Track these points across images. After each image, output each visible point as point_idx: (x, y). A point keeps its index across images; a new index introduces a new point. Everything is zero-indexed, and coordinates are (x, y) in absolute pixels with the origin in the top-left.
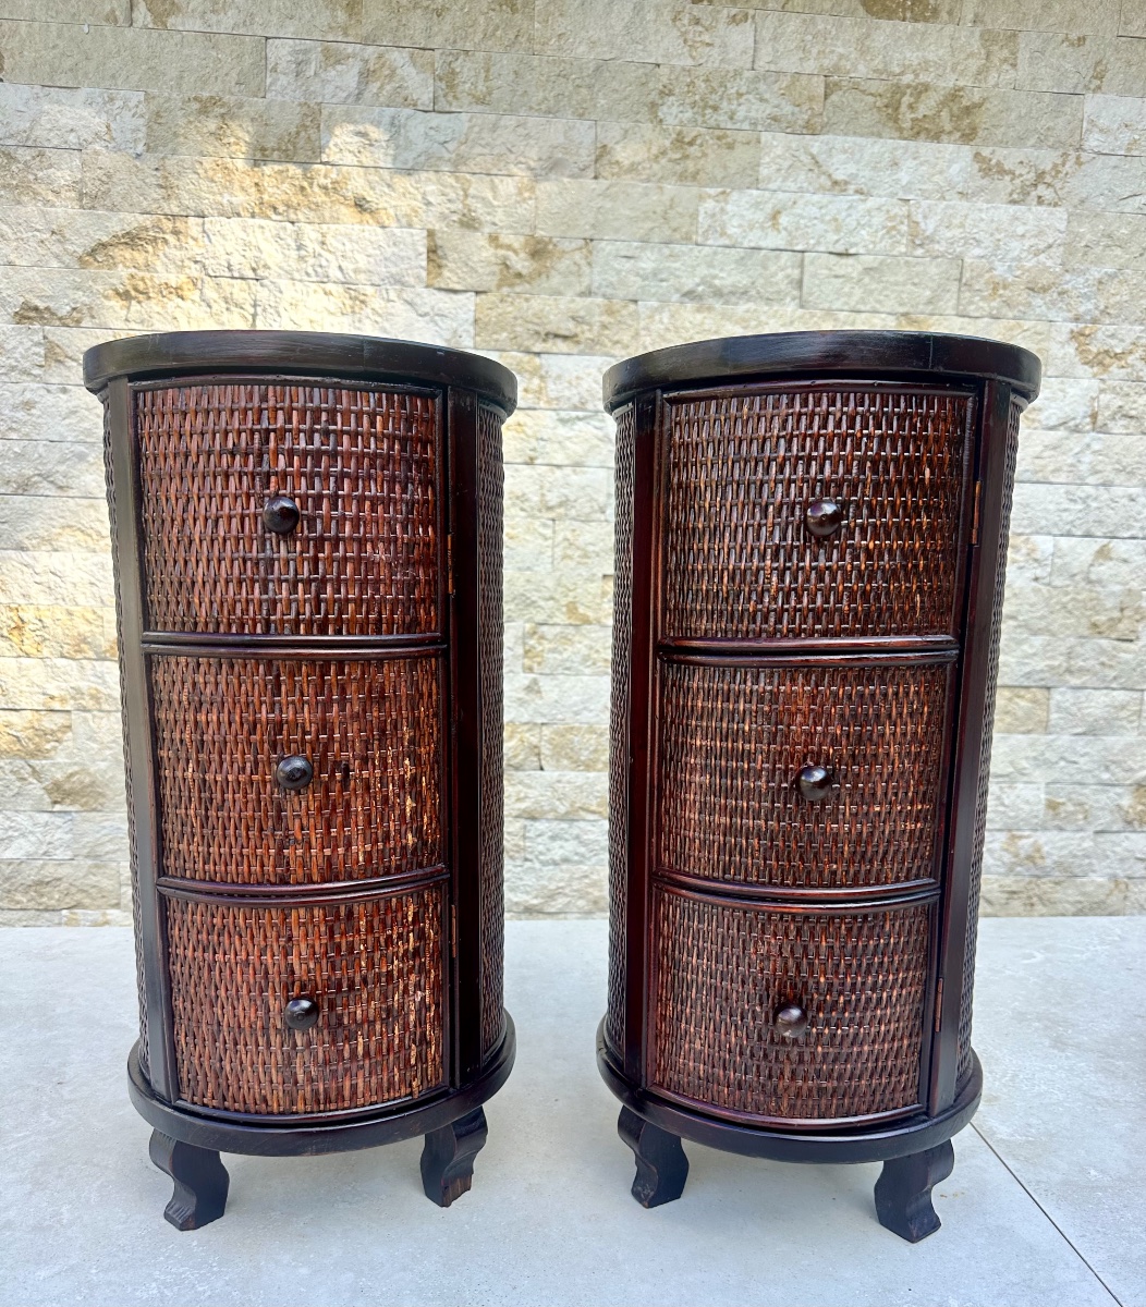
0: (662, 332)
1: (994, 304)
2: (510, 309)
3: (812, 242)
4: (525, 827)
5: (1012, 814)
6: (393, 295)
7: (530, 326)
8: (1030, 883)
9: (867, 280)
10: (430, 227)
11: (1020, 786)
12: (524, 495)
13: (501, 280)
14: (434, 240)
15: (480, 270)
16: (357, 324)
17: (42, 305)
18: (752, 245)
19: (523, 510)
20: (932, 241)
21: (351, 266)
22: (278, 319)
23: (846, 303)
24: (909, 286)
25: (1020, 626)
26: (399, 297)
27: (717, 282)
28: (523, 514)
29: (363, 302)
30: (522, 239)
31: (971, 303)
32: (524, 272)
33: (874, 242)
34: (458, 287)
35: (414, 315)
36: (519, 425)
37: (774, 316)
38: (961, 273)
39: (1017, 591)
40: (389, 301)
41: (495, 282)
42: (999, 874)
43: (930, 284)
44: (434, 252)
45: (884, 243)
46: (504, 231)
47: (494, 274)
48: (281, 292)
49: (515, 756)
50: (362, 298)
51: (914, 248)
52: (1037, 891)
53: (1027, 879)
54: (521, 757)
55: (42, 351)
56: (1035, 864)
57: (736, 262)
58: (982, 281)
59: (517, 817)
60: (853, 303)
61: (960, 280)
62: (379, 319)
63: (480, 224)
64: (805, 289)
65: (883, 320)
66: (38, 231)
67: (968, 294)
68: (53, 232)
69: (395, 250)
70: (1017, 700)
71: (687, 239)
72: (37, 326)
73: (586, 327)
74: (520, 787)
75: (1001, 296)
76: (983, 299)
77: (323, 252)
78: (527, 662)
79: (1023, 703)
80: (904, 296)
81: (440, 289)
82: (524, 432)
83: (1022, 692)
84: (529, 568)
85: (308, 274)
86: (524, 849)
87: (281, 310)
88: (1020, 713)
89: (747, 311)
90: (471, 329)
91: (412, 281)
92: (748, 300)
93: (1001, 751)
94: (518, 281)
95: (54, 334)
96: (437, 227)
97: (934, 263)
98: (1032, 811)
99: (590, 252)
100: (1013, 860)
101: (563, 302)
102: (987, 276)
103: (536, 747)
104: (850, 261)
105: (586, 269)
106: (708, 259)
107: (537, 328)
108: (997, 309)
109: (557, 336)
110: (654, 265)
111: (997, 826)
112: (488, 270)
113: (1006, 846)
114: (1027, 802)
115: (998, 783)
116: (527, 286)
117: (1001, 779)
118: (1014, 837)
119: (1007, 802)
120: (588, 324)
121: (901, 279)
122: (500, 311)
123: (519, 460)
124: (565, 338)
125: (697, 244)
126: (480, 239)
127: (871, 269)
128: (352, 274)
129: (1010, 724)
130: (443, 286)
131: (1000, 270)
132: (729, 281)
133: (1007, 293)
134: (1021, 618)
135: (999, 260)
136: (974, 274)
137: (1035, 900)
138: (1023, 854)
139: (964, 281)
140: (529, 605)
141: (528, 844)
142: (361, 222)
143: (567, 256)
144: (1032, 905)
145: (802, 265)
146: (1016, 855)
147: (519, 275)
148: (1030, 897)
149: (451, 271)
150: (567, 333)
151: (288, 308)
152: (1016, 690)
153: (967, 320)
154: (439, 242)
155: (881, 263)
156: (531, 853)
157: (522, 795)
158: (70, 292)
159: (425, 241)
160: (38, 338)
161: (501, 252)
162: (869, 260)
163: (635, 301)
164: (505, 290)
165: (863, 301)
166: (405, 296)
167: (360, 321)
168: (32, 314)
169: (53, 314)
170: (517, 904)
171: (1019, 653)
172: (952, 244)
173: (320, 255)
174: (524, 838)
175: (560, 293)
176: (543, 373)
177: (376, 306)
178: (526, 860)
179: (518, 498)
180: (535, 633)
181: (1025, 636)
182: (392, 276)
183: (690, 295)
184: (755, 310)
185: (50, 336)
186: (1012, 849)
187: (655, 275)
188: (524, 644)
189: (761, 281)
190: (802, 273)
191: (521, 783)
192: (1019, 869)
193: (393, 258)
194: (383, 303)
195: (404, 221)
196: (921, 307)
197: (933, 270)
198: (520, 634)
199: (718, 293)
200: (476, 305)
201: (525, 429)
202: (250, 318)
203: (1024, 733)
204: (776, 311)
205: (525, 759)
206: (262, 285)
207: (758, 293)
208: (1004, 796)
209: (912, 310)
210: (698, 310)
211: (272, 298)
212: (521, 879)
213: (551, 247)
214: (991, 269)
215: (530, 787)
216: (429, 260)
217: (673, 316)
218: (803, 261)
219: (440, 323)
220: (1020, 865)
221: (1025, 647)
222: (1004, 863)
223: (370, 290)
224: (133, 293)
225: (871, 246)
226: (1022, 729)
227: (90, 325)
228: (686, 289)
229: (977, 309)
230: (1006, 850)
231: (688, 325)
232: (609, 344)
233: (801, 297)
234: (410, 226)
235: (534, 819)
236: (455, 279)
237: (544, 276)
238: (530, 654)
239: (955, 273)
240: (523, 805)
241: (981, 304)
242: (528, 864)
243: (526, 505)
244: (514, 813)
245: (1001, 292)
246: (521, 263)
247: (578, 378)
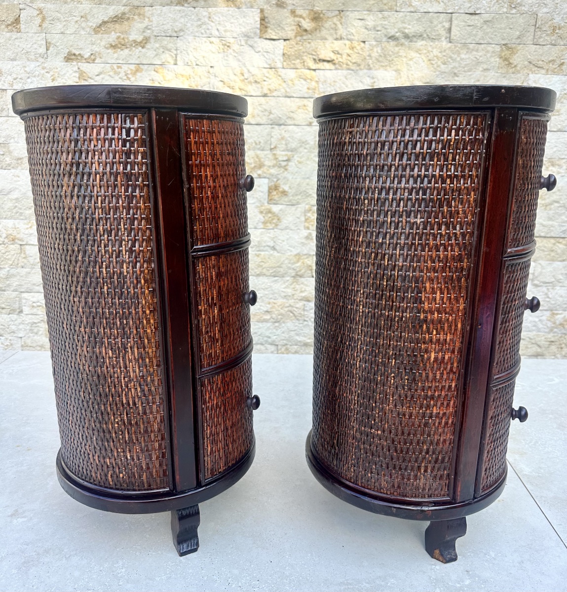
0: (377, 57)
1: (552, 38)
2: (301, 48)
3: (457, 8)
4: (304, 305)
5: (553, 302)
6: (243, 43)
7: (311, 56)
8: (561, 337)
9: (485, 27)
10: (261, 7)
11: (558, 288)
12: (306, 141)
13: (296, 33)
14: (263, 14)
15: (286, 29)
16: (226, 58)
17: (77, 53)
18: (425, 11)
19: (305, 148)
20: (521, 5)
21: (224, 29)
22: (188, 56)
23: (474, 40)
24: (508, 30)
25: (561, 207)
26: (246, 43)
27: (406, 31)
28: (306, 151)
29: (228, 46)
30: (307, 12)
31: (540, 37)
32: (308, 29)
33: (490, 7)
34: (275, 37)
35: (253, 52)
36: (305, 106)
37: (436, 47)
38: (536, 22)
39: (560, 188)
40: (241, 45)
41: (294, 34)
42: (545, 332)
43: (519, 28)
44: (264, 20)
45: (495, 7)
46: (298, 8)
47: (293, 30)
48: (189, 43)
49: (300, 271)
50: (228, 44)
51: (511, 10)
52: (564, 341)
53: (560, 335)
54: (303, 271)
55: (77, 75)
56: (564, 327)
57: (417, 20)
58: (547, 26)
59: (300, 300)
60: (477, 40)
61: (535, 26)
62: (236, 55)
63: (286, 5)
64: (452, 33)
65: (493, 48)
66: (75, 16)
67: (539, 33)
68: (82, 17)
69: (245, 20)
70: (558, 244)
71: (391, 9)
72: (75, 63)
73: (339, 56)
74: (302, 286)
75: (557, 33)
76: (547, 35)
77: (210, 22)
78: (307, 224)
79: (561, 246)
80: (505, 35)
81: (266, 39)
82: (307, 109)
83: (561, 240)
84: (308, 178)
85: (202, 33)
86: (304, 315)
87: (189, 52)
88: (559, 251)
89: (422, 45)
90: (281, 58)
91: (252, 35)
92: (423, 40)
93: (549, 270)
94: (305, 33)
95: (83, 67)
96: (265, 7)
97: (522, 17)
98: (564, 301)
99: (341, 17)
100: (553, 325)
101: (328, 44)
102: (550, 23)
103: (310, 266)
104: (477, 17)
105: (340, 26)
106: (402, 19)
107: (314, 57)
108: (555, 40)
109: (324, 61)
110: (373, 23)
111: (545, 308)
112: (290, 28)
113: (549, 319)
114: (561, 296)
115: (546, 286)
116: (310, 36)
117: (548, 285)
118: (553, 314)
119: (550, 296)
120: (341, 55)
121: (503, 26)
122: (296, 49)
123: (304, 124)
124: (328, 61)
125: (396, 11)
126: (286, 12)
127: (487, 21)
128: (223, 33)
129: (554, 256)
130: (268, 37)
131: (557, 20)
132: (412, 30)
133: (561, 32)
134: (561, 202)
135: (557, 15)
136: (543, 22)
137: (563, 345)
138: (558, 322)
139: (537, 26)
140: (308, 196)
141: (306, 313)
142: (227, 6)
143: (330, 20)
144: (562, 348)
145: (451, 21)
146: (554, 323)
147: (306, 30)
148: (561, 344)
149: (271, 29)
150: (329, 59)
151: (193, 51)
152: (558, 239)
153: (538, 46)
154: (266, 15)
155: (493, 18)
156: (307, 317)
157: (303, 289)
158: (90, 46)
159: (259, 15)
160: (76, 69)
161: (297, 19)
162: (486, 17)
163: (364, 42)
164: (298, 38)
165: (483, 38)
166: (249, 43)
167: (227, 56)
168: (73, 57)
169: (82, 57)
170: (300, 342)
171: (560, 220)
172: (532, 6)
173: (208, 24)
174: (304, 310)
175: (326, 39)
176: (317, 79)
177: (235, 49)
178: (305, 321)
179: (303, 143)
180: (310, 210)
181: (564, 211)
182: (243, 33)
183: (392, 38)
184: (426, 45)
185: (81, 68)
186: (552, 320)
187: (375, 28)
188: (305, 215)
189: (430, 30)
190: (451, 24)
191: (302, 283)
192: (555, 330)
193: (243, 24)
194: (238, 47)
195: (249, 5)
196: (514, 40)
197: (521, 21)
198: (303, 211)
199: (407, 37)
200: (284, 46)
201: (308, 108)
202: (174, 56)
203: (561, 261)
204: (437, 45)
205: (305, 272)
206: (181, 40)
207: (428, 35)
208: (549, 293)
209: (508, 42)
210: (397, 46)
211: (185, 46)
212: (302, 330)
213: (321, 15)
214: (553, 19)
215: (307, 285)
216: (261, 24)
217: (383, 49)
218: (451, 18)
219: (266, 56)
220: (556, 328)
221: (563, 217)
222: (548, 327)
223: (232, 40)
224: (119, 46)
225: (488, 9)
226: (560, 259)
227: (100, 62)
228: (390, 35)
229: (544, 41)
230: (549, 320)
231: (391, 53)
232: (351, 64)
233: (450, 37)
234: (252, 7)
235: (309, 301)
236: (274, 33)
237: (318, 31)
238: (308, 221)
239: (533, 22)
240: (303, 294)
241: (546, 38)
242: (306, 323)
243: (307, 146)
244: (299, 298)
245: (557, 31)
246: (307, 24)
247: (334, 82)
